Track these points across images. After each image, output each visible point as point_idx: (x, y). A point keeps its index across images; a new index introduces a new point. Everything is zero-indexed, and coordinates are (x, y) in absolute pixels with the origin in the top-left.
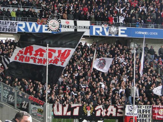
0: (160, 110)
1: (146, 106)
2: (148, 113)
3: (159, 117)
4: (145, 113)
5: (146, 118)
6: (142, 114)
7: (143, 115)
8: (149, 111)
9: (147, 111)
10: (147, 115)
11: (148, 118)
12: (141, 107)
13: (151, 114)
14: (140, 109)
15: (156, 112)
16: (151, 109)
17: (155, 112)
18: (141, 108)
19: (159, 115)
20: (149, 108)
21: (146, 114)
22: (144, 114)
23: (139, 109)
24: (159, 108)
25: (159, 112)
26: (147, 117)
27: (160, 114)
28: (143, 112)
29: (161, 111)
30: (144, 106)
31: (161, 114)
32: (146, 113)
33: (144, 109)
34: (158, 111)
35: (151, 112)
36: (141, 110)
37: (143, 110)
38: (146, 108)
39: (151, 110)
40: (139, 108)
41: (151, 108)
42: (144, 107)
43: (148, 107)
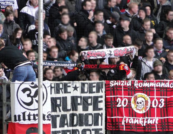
0: (136, 98)
1: (83, 85)
2: (91, 108)
3: (133, 121)
4: (80, 108)
5: (84, 127)
6: (71, 112)
7: (72, 116)
8: (96, 101)
9: (90, 101)
10: (87, 115)
11: (93, 127)
12: (66, 86)
13: (103, 112)
14: (61, 95)
15: (121, 103)
16: (102, 93)
17: (119, 106)
18: (66, 92)
19: (132, 114)
20: (94, 89)
21: (85, 113)
22: (78, 113)
23: (58, 96)
24: (131, 91)
25: (133, 106)
26: (87, 124)
27: (138, 112)
28: (74, 107)
29: (139, 100)
30: (78, 84)
31: (141, 112)
32: (85, 108)
33: (78, 93)
34: (130, 102)
35: (102, 105)
36: (65, 99)
37: (74, 99)
38: (83, 91)
39: (103, 99)
40: (58, 92)
41: (104, 90)
42: (76, 88)
43: (91, 86)
